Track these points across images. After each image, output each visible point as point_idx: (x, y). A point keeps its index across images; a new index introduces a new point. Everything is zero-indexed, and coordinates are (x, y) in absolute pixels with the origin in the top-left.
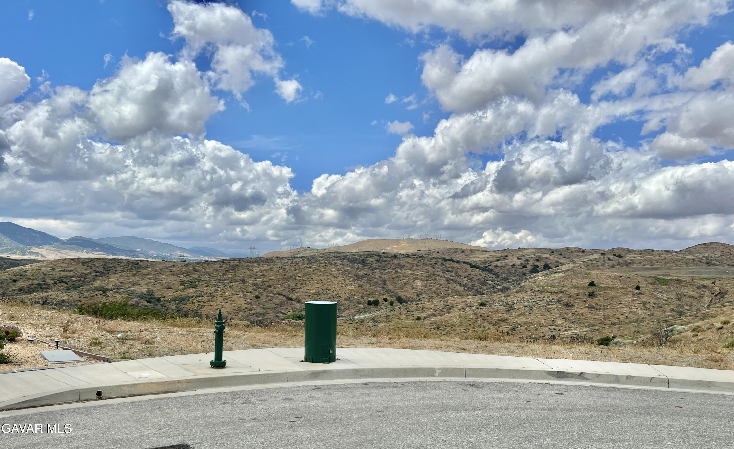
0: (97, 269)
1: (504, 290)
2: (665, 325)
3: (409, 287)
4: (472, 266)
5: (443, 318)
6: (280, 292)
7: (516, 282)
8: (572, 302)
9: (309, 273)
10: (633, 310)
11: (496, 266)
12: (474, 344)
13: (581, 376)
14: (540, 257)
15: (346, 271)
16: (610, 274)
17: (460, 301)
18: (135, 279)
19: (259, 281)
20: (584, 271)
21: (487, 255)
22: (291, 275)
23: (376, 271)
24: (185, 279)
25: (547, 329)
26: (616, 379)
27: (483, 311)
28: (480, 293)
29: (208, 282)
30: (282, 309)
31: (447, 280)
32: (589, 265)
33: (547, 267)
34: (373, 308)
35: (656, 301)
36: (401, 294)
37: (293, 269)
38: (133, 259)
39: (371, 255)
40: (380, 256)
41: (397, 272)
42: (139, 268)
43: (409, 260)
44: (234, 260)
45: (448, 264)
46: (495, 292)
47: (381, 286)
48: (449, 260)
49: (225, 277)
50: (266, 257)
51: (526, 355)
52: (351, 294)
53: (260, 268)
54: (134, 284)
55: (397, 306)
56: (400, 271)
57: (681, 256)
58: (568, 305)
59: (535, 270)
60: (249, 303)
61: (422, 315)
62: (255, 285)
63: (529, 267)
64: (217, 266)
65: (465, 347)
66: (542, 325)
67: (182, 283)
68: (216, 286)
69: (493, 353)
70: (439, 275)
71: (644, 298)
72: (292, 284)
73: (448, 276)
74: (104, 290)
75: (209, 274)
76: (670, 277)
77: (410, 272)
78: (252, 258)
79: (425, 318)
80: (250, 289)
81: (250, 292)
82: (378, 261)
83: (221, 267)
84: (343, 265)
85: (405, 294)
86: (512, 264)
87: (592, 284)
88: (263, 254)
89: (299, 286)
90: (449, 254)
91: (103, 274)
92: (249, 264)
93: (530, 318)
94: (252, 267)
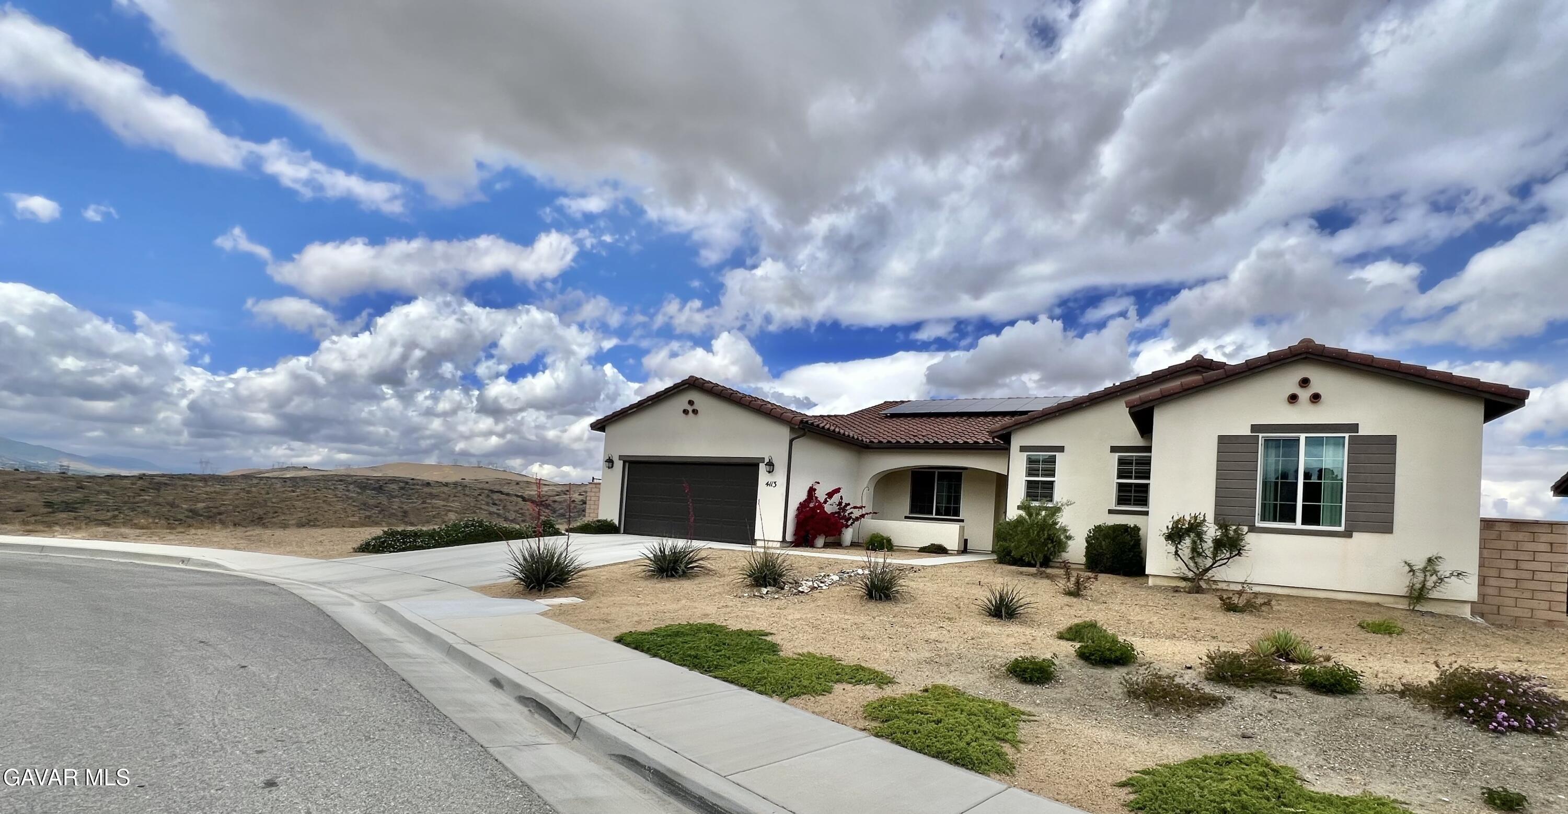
15: (351, 498)
40: (407, 483)
43: (445, 489)
45: (495, 496)
47: (400, 517)
48: (497, 492)
56: (429, 501)
64: (128, 482)
78: (193, 475)
82: (402, 488)
83: (135, 484)
90: (500, 484)
94: (193, 486)
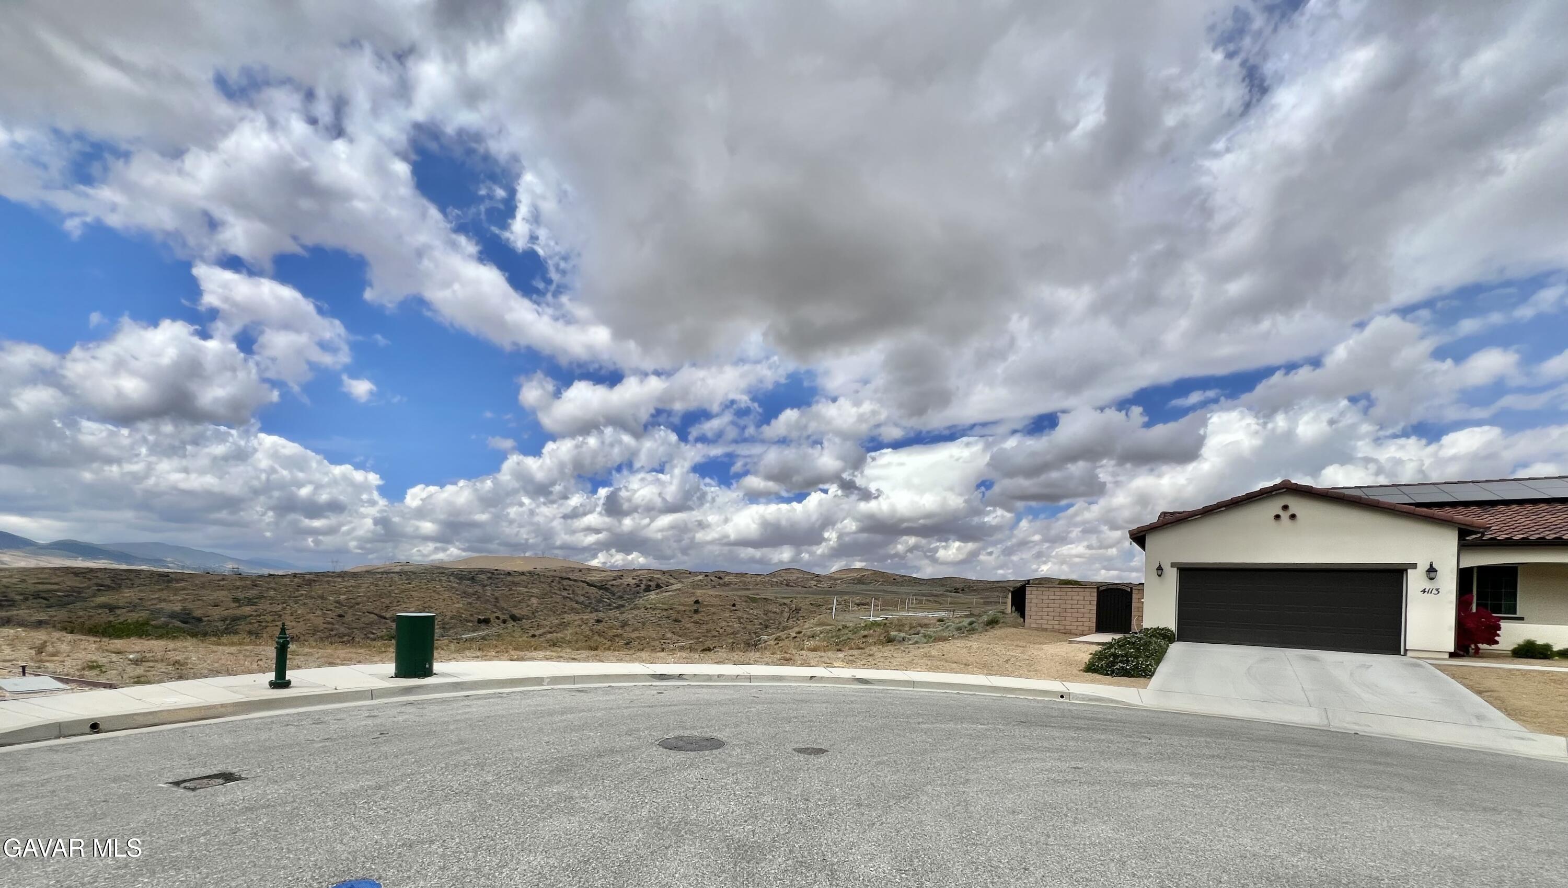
0: (99, 581)
1: (619, 607)
2: (754, 636)
3: (524, 605)
4: (589, 584)
5: (559, 635)
6: (371, 610)
7: (631, 600)
8: (680, 618)
9: (408, 590)
10: (730, 624)
11: (612, 585)
12: (585, 653)
13: (680, 677)
14: (653, 577)
16: (712, 593)
17: (577, 618)
18: (164, 595)
19: (343, 597)
20: (691, 590)
21: (604, 574)
22: (385, 591)
23: (488, 588)
24: (240, 595)
25: (658, 642)
26: (709, 678)
27: (599, 628)
28: (596, 611)
29: (272, 598)
30: (374, 629)
31: (564, 598)
32: (695, 586)
33: (658, 586)
34: (483, 626)
35: (748, 616)
36: (516, 612)
37: (387, 585)
38: (160, 570)
39: (482, 571)
40: (493, 573)
41: (510, 590)
42: (169, 582)
43: (524, 578)
44: (310, 574)
45: (565, 582)
46: (611, 610)
47: (493, 603)
48: (566, 579)
49: (297, 594)
50: (353, 571)
51: (633, 662)
52: (458, 612)
53: (345, 584)
54: (160, 600)
55: (510, 624)
56: (514, 588)
57: (767, 579)
58: (676, 621)
59: (648, 589)
60: (329, 623)
61: (537, 633)
62: (338, 602)
63: (643, 586)
64: (287, 580)
65: (576, 657)
66: (654, 639)
67: (236, 600)
68: (284, 603)
69: (603, 661)
70: (555, 593)
71: (739, 614)
72: (387, 601)
73: (565, 593)
74: (112, 608)
75: (275, 590)
76: (759, 597)
77: (526, 590)
78: (333, 572)
79: (540, 635)
80: (330, 607)
81: (331, 610)
82: (490, 578)
83: (293, 581)
84: (450, 582)
85: (520, 611)
86: (626, 583)
87: (697, 602)
88: (349, 567)
89: (395, 604)
90: (566, 572)
91: (109, 588)
92: (330, 579)
93: (643, 633)
94: (335, 582)
